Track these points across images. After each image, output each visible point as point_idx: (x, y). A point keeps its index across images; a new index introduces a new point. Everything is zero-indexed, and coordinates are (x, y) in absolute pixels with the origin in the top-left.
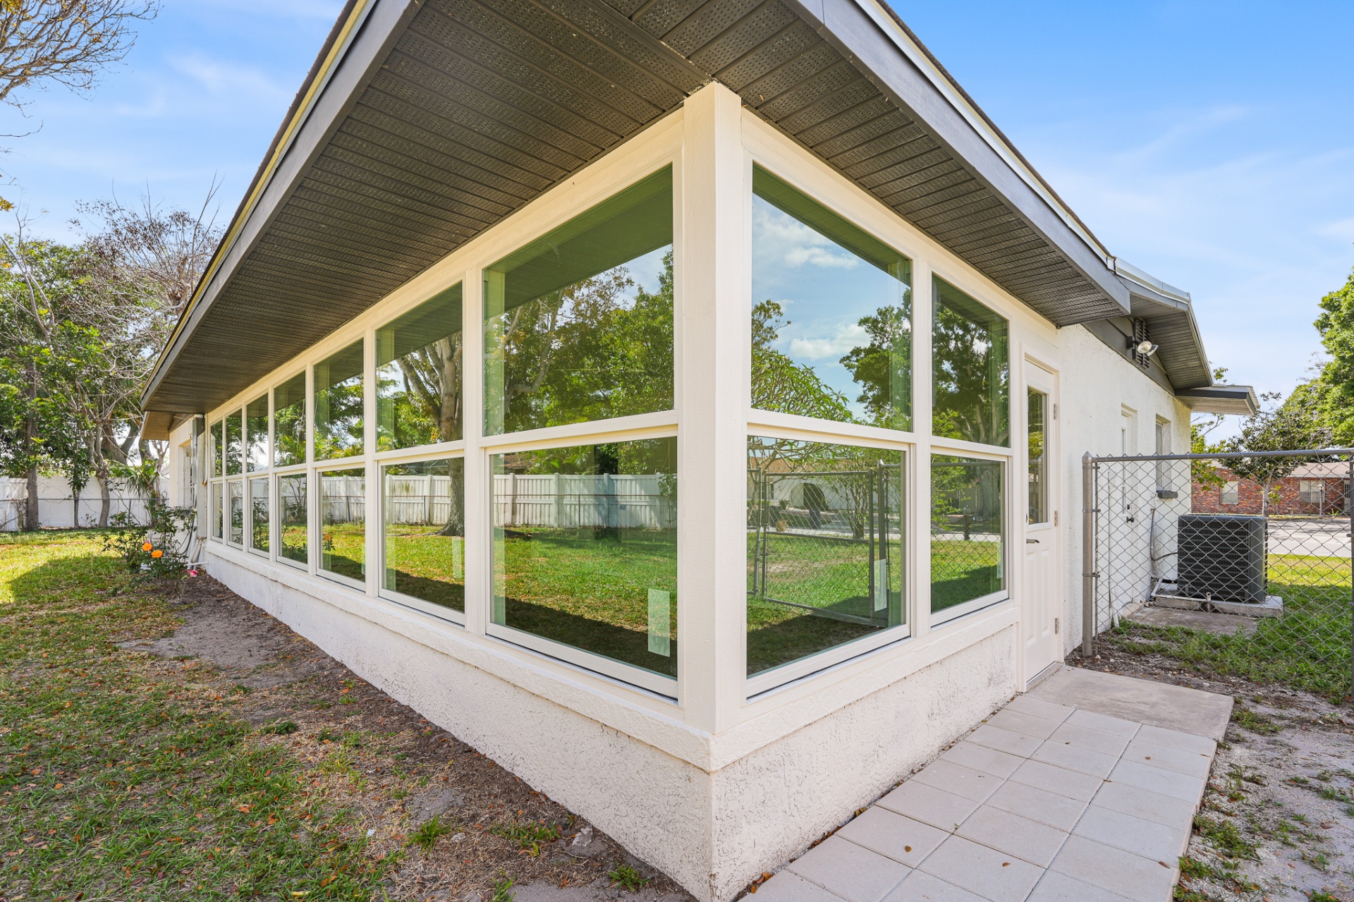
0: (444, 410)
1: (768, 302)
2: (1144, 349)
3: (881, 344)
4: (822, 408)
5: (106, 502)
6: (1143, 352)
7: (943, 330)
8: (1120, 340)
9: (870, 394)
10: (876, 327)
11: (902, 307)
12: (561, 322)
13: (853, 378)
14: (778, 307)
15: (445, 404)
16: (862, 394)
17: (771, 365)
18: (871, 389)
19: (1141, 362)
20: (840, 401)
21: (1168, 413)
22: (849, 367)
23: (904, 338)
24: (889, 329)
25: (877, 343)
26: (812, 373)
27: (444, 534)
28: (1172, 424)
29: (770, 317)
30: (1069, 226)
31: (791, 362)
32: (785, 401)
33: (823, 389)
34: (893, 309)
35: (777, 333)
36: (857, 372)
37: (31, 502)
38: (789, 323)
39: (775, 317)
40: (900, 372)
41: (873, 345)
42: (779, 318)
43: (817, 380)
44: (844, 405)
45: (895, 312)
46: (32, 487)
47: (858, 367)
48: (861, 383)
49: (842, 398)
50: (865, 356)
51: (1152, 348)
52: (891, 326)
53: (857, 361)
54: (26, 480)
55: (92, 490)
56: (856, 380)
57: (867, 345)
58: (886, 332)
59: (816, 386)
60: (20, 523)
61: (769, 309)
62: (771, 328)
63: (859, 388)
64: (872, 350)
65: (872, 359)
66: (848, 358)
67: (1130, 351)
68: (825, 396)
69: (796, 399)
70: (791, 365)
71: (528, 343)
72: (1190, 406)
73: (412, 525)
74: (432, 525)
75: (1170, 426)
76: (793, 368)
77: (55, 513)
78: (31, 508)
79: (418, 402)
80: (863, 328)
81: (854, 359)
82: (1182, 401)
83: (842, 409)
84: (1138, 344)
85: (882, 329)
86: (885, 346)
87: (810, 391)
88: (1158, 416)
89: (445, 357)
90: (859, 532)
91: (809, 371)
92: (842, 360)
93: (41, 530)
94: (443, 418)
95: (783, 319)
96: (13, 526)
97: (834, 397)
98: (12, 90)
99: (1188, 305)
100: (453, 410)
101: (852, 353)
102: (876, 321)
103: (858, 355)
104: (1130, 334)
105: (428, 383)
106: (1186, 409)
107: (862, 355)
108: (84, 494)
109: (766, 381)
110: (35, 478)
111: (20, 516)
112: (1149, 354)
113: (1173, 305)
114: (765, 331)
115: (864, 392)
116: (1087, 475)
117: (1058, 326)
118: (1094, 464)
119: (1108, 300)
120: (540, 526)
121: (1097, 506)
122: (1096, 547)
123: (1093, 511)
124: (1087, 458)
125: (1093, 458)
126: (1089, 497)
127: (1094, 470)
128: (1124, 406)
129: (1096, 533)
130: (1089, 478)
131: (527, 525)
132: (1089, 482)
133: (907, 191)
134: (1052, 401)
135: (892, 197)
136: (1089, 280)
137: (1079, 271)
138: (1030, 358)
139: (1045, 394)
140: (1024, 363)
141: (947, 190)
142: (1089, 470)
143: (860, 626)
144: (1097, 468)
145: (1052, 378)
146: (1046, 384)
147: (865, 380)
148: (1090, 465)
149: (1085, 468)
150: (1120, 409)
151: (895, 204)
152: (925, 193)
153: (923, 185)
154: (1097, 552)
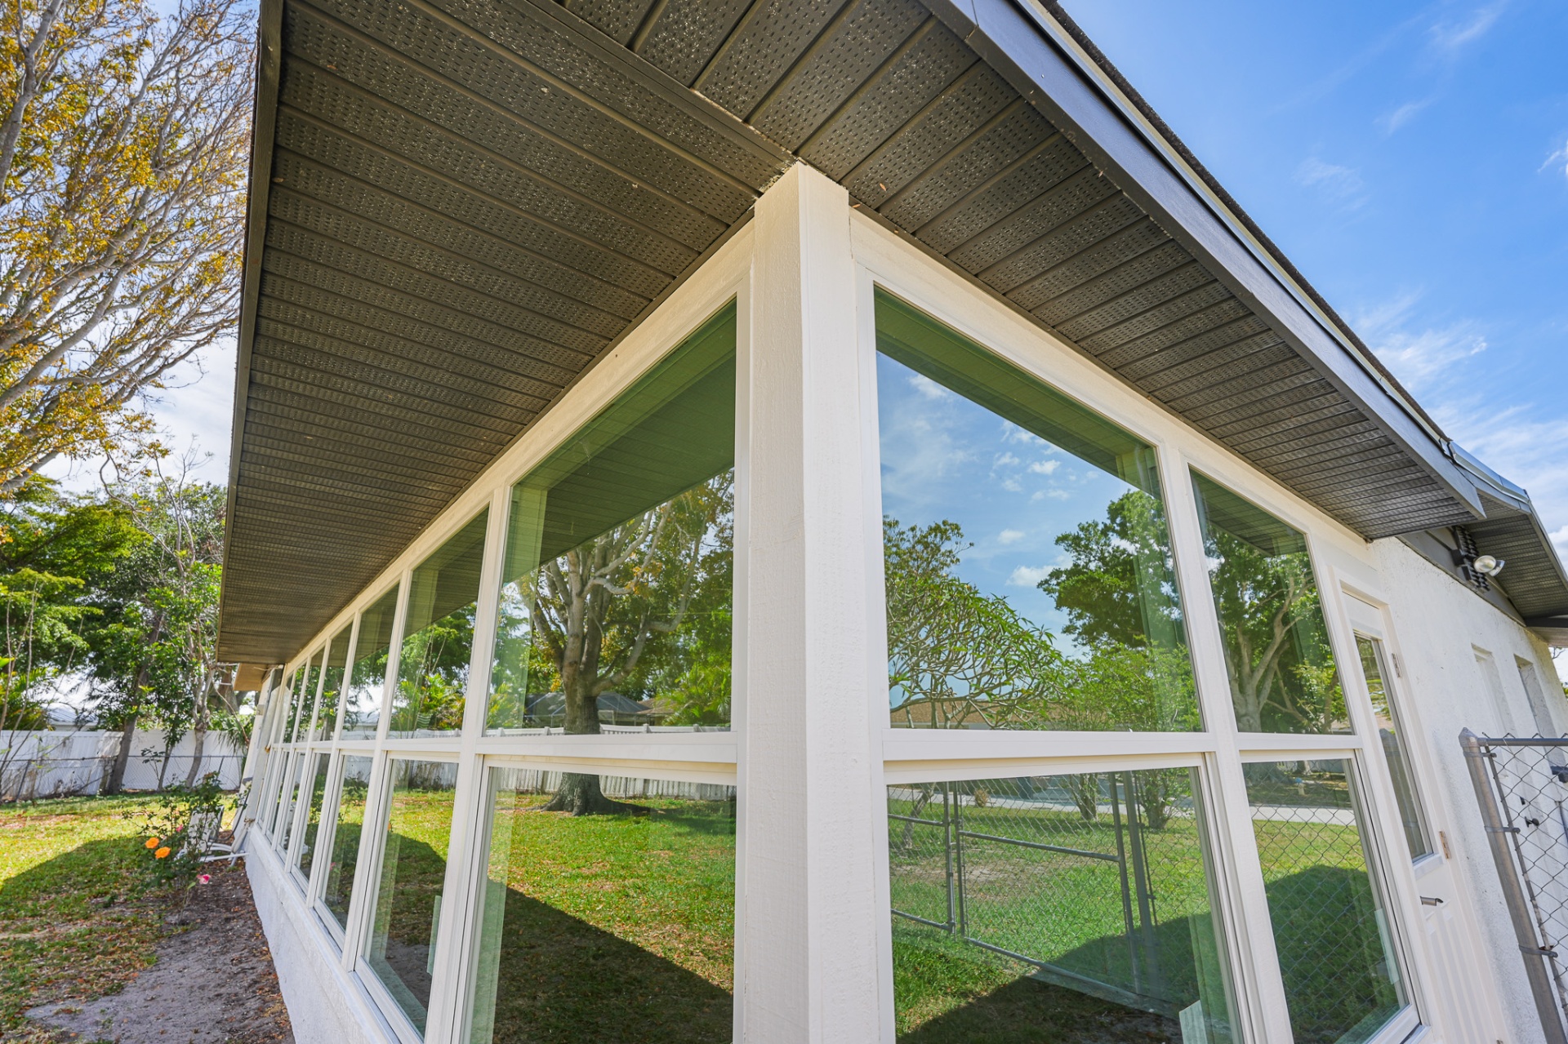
0: (568, 653)
1: (945, 523)
2: (1486, 566)
3: (1087, 564)
4: (1022, 648)
5: (197, 760)
6: (1485, 570)
7: (1156, 547)
8: (1445, 555)
9: (1079, 623)
10: (1078, 545)
11: (1108, 522)
12: (704, 551)
13: (1055, 604)
14: (957, 527)
15: (570, 646)
16: (1068, 623)
17: (952, 596)
18: (1079, 617)
19: (1479, 582)
20: (1044, 638)
21: (1528, 656)
22: (1049, 591)
23: (1114, 556)
24: (1095, 547)
25: (1081, 563)
26: (1004, 604)
27: (550, 809)
28: (1535, 666)
29: (948, 539)
31: (976, 592)
32: (973, 639)
33: (1021, 623)
34: (1097, 525)
35: (958, 556)
36: (1059, 597)
37: (121, 759)
38: (971, 544)
39: (954, 538)
40: (1115, 595)
41: (1076, 565)
42: (959, 539)
43: (1012, 612)
44: (1048, 643)
45: (1101, 527)
46: (126, 743)
47: (1060, 593)
48: (1066, 610)
49: (1047, 634)
50: (1067, 578)
51: (1498, 565)
52: (1097, 543)
53: (1058, 584)
54: (121, 734)
55: (186, 747)
56: (1059, 606)
57: (1069, 566)
58: (1092, 549)
59: (1011, 620)
60: (103, 785)
61: (946, 530)
62: (950, 552)
63: (1064, 617)
64: (1076, 571)
65: (1077, 581)
66: (1046, 582)
67: (1460, 569)
68: (1024, 633)
69: (988, 637)
70: (978, 595)
71: (668, 575)
72: (1547, 639)
73: (522, 793)
74: (544, 793)
75: (1532, 669)
76: (980, 600)
77: (139, 776)
78: (118, 767)
79: (543, 646)
80: (1062, 547)
81: (1054, 582)
82: (1536, 632)
83: (1047, 648)
84: (1472, 561)
85: (1086, 547)
86: (1092, 566)
87: (1005, 627)
88: (1517, 657)
89: (574, 593)
91: (1001, 601)
92: (1040, 585)
93: (126, 794)
94: (566, 663)
95: (965, 542)
96: (94, 788)
97: (1037, 633)
99: (1528, 503)
100: (578, 652)
101: (1052, 575)
102: (1077, 539)
103: (1058, 578)
104: (1454, 547)
105: (554, 623)
106: (1542, 643)
107: (1064, 577)
108: (177, 750)
109: (948, 615)
110: (132, 730)
111: (104, 777)
112: (1494, 573)
113: (1515, 505)
114: (943, 555)
115: (1071, 621)
116: (1476, 767)
117: (1369, 539)
118: (1483, 750)
119: (1453, 499)
120: (677, 797)
121: (1510, 822)
122: (1533, 898)
123: (1505, 830)
124: (1468, 739)
125: (1478, 739)
126: (1491, 805)
127: (1486, 760)
128: (1474, 647)
129: (1525, 872)
130: (1482, 773)
131: (661, 796)
132: (1484, 778)
133: (1138, 342)
134: (1388, 649)
135: (1113, 353)
136: (1427, 470)
137: (1414, 458)
138: (1345, 586)
139: (1376, 640)
140: (1342, 596)
141: (1204, 337)
142: (1478, 760)
143: (1123, 1008)
144: (1491, 756)
145: (1379, 613)
146: (1374, 625)
147: (1071, 607)
148: (1475, 750)
149: (1468, 755)
150: (1472, 652)
151: (1118, 364)
152: (1168, 344)
153: (1165, 331)
154: (1535, 906)
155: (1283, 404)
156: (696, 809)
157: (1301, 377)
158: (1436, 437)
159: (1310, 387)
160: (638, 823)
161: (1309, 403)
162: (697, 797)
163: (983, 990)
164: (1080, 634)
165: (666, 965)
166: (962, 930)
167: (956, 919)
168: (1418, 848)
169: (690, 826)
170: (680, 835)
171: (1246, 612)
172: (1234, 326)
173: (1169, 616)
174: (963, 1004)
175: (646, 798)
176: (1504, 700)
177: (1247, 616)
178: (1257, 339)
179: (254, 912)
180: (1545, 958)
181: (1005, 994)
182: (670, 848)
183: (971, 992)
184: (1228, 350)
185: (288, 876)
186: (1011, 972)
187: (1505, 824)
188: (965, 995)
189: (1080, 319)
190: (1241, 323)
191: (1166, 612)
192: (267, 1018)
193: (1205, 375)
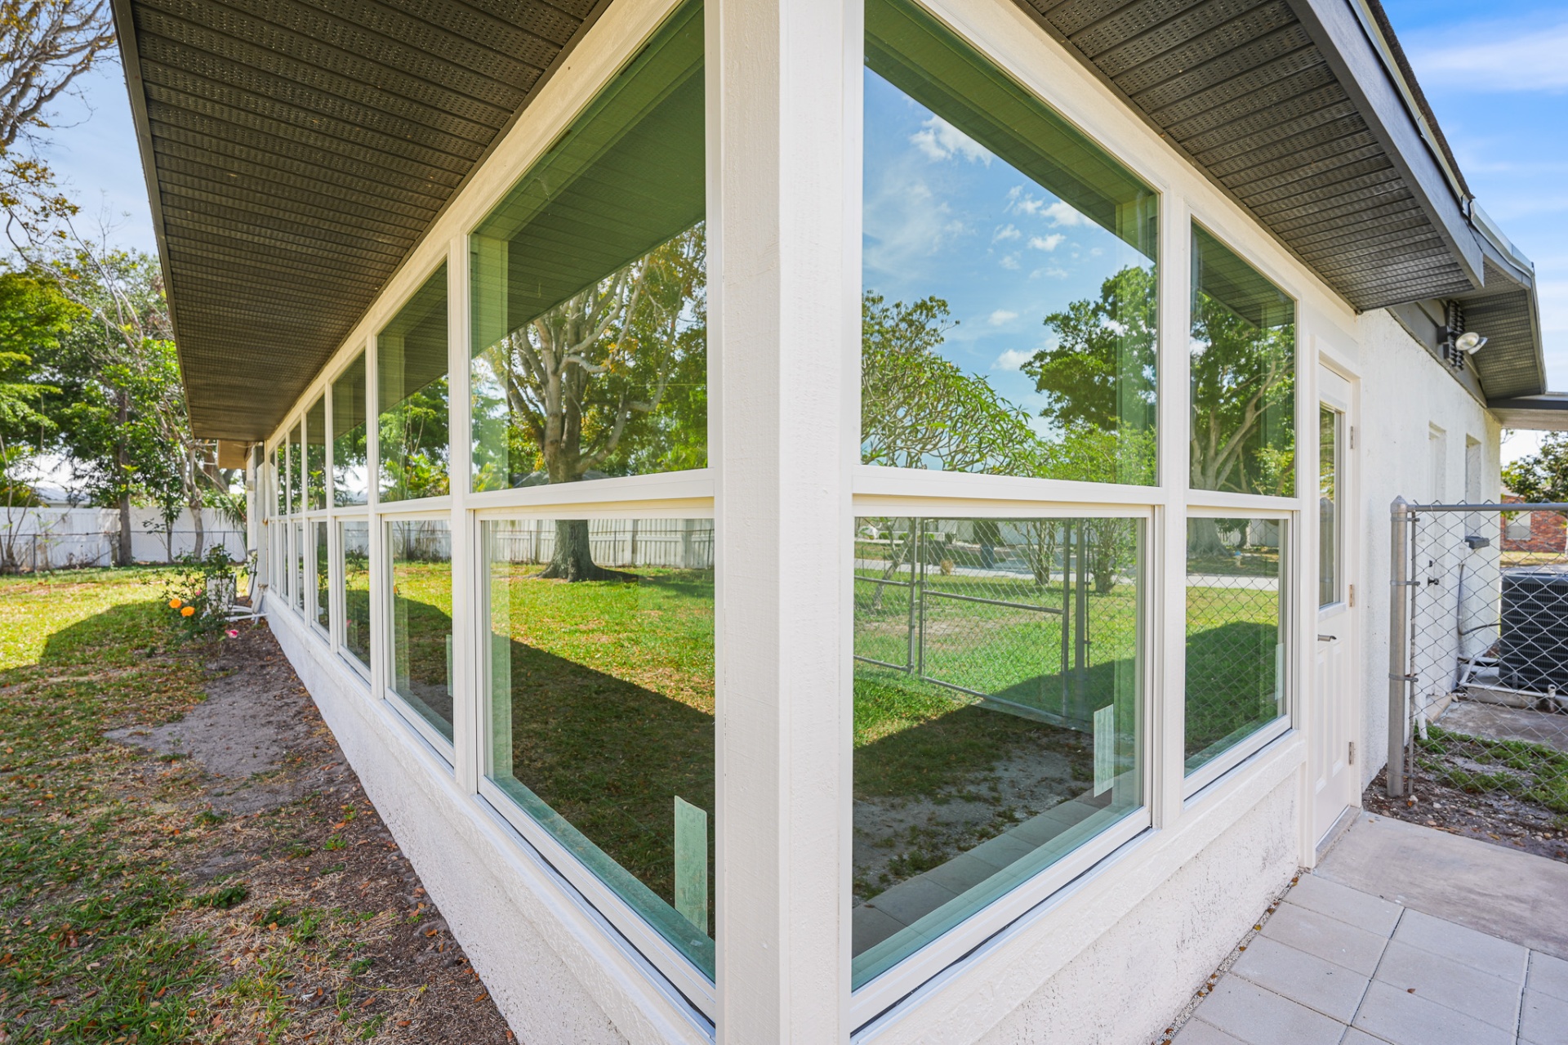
0: (548, 432)
1: (931, 299)
2: (1467, 344)
3: (1073, 345)
4: (998, 427)
5: (200, 535)
6: (1465, 348)
7: (1144, 329)
8: (1430, 332)
9: (1057, 406)
10: (1066, 325)
11: (1100, 301)
12: (681, 328)
13: (1035, 387)
14: (944, 304)
15: (550, 425)
16: (1046, 406)
17: (933, 374)
18: (1058, 400)
19: (1453, 359)
20: (1021, 417)
21: (1479, 435)
22: (1031, 374)
23: (1102, 337)
24: (1084, 328)
25: (1068, 345)
26: (985, 383)
27: (545, 576)
28: (1482, 446)
29: (934, 316)
30: (1424, 136)
31: (958, 370)
32: (951, 419)
33: (999, 402)
34: (1088, 304)
35: (942, 335)
36: (1040, 380)
37: (124, 534)
38: (957, 323)
39: (940, 316)
40: (1096, 378)
41: (1062, 347)
42: (945, 317)
43: (992, 392)
44: (1024, 423)
45: (1092, 306)
46: (124, 518)
47: (1042, 375)
48: (1046, 393)
49: (1024, 414)
50: (1052, 360)
51: (1479, 343)
52: (1086, 324)
53: (1041, 366)
54: (118, 511)
55: (185, 522)
56: (1039, 389)
57: (1055, 348)
58: (1080, 330)
59: (990, 400)
60: (114, 557)
61: (933, 307)
62: (935, 330)
63: (1043, 399)
64: (1061, 353)
65: (1061, 364)
66: (1030, 364)
67: (1441, 347)
68: (1001, 412)
69: (965, 417)
70: (960, 374)
71: (645, 352)
72: (1501, 420)
73: (518, 563)
74: (538, 563)
75: (1479, 449)
76: (961, 378)
77: (146, 548)
78: (124, 541)
79: (522, 425)
80: (1051, 326)
81: (1038, 364)
82: (1494, 414)
83: (1022, 427)
84: (1455, 337)
85: (1075, 328)
86: (1078, 348)
87: (984, 406)
88: (1468, 437)
89: (549, 371)
90: (1041, 576)
91: (982, 381)
92: (1024, 366)
93: (138, 565)
94: (547, 442)
95: (952, 318)
96: (107, 560)
97: (1014, 413)
98: (74, 79)
99: (1531, 276)
100: (559, 432)
101: (1035, 357)
102: (1067, 318)
103: (1042, 360)
104: (1442, 324)
105: (531, 402)
106: (1497, 424)
107: (1048, 359)
108: (177, 526)
109: (927, 394)
110: (127, 508)
111: (114, 550)
112: (1472, 351)
113: (1518, 277)
114: (927, 334)
115: (1050, 404)
116: (1398, 530)
117: (1359, 310)
118: (1410, 515)
119: (1457, 265)
120: (664, 566)
121: (1414, 577)
122: (1413, 637)
123: (1408, 583)
124: (1399, 506)
125: (1408, 506)
126: (1402, 563)
127: (1410, 524)
128: (1431, 425)
129: (1413, 617)
130: (1402, 535)
131: (649, 566)
132: (1402, 540)
133: (1162, 60)
134: (1348, 422)
135: (1131, 75)
136: (1439, 230)
137: (1430, 216)
138: (1324, 358)
139: (1339, 413)
140: (1317, 366)
141: (1236, 54)
142: (1403, 524)
143: (1050, 726)
144: (1415, 520)
145: (1349, 387)
146: (1340, 397)
147: (1051, 390)
148: (1403, 516)
149: (1395, 520)
150: (1428, 429)
151: (1135, 90)
152: (1195, 62)
153: (1194, 45)
154: (1413, 644)
155: (1306, 145)
156: (682, 576)
157: (1333, 110)
158: (1459, 192)
159: (1340, 124)
160: (629, 588)
161: (1334, 144)
162: (682, 566)
163: (933, 715)
164: (1057, 417)
165: (660, 698)
166: (920, 672)
167: (915, 663)
168: (1327, 597)
169: (677, 590)
170: (668, 597)
171: (1222, 397)
172: (1273, 38)
173: (1145, 400)
174: (915, 725)
175: (635, 567)
176: (1443, 475)
177: (1222, 401)
178: (1295, 57)
179: (285, 660)
180: (1408, 683)
181: (952, 718)
182: (660, 608)
183: (923, 716)
184: (1259, 71)
185: (309, 629)
186: (960, 701)
187: (1409, 579)
188: (917, 719)
189: (1099, 27)
190: (1281, 35)
191: (1143, 397)
192: (316, 738)
193: (1228, 106)
